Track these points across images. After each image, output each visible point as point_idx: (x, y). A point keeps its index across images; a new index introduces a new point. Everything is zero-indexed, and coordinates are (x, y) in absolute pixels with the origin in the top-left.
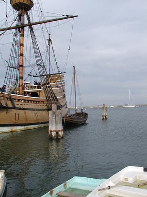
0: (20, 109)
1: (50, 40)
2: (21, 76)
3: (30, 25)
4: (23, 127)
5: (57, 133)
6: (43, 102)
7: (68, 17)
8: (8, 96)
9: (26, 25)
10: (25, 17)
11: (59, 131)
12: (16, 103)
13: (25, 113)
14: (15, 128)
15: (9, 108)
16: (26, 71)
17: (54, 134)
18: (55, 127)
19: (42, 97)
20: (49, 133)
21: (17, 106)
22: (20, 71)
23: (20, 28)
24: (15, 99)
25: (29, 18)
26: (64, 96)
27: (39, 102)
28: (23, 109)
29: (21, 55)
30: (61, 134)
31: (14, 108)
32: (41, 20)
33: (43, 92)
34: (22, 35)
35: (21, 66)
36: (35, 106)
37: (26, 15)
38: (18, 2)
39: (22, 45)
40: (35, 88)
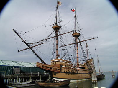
0: (80, 73)
1: (87, 46)
2: (78, 61)
3: (80, 42)
4: (81, 80)
6: (87, 71)
7: (94, 38)
9: (79, 42)
10: (78, 39)
12: (78, 71)
14: (78, 80)
15: (76, 73)
16: (80, 59)
17: (94, 81)
18: (94, 79)
19: (86, 69)
20: (92, 81)
21: (79, 73)
22: (78, 59)
23: (76, 43)
25: (79, 40)
26: (95, 68)
28: (81, 74)
29: (78, 53)
30: (97, 81)
31: (78, 73)
32: (84, 40)
33: (87, 67)
34: (77, 46)
35: (78, 57)
36: (85, 72)
38: (75, 35)
39: (77, 50)
40: (83, 65)
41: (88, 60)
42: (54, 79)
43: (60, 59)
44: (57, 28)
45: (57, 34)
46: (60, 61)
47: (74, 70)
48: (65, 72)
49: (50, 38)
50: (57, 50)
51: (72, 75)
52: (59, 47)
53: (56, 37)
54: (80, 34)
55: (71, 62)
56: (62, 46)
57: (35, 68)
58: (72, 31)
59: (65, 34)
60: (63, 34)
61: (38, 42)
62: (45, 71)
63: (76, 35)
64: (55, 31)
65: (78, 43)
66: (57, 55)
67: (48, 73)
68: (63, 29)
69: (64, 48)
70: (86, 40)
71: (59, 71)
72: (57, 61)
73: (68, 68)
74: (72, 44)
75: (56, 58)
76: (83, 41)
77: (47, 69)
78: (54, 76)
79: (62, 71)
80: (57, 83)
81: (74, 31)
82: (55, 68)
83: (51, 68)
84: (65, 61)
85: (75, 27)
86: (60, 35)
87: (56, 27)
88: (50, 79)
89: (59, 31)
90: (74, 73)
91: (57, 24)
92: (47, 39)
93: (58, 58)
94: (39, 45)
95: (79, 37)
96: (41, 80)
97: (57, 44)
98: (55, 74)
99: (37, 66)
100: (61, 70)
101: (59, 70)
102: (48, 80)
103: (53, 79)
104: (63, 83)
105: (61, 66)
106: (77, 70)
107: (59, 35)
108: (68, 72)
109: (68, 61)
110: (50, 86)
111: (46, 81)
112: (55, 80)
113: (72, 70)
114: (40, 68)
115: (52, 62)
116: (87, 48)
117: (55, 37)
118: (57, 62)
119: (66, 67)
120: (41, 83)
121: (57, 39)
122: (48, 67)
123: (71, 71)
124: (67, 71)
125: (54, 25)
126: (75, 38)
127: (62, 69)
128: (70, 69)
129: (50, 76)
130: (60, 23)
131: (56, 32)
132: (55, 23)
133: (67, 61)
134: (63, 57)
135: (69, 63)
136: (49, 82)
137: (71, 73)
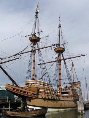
0: (62, 100)
1: (73, 65)
2: (60, 84)
3: (64, 60)
4: (63, 109)
5: (82, 111)
6: (72, 97)
7: (82, 55)
8: (56, 94)
10: (61, 56)
11: (83, 110)
12: (60, 98)
13: (64, 102)
14: (60, 109)
15: (58, 100)
16: (63, 81)
17: (80, 111)
18: (80, 108)
19: (71, 94)
20: (78, 111)
21: (61, 99)
22: (60, 82)
23: (59, 61)
24: (59, 96)
25: (63, 56)
26: (81, 93)
27: (70, 97)
28: (63, 101)
29: (60, 74)
30: (83, 111)
31: (60, 100)
33: (71, 92)
34: (60, 65)
35: (60, 79)
36: (68, 99)
37: (61, 55)
38: (58, 50)
39: (60, 69)
40: (67, 90)
41: (74, 83)
42: (28, 106)
43: (37, 81)
44: (35, 40)
45: (35, 48)
46: (37, 83)
47: (55, 95)
48: (42, 98)
49: (26, 52)
50: (34, 68)
51: (52, 102)
52: (36, 64)
53: (34, 51)
54: (64, 49)
55: (51, 85)
56: (41, 64)
57: (4, 91)
58: (55, 45)
59: (45, 48)
60: (43, 48)
61: (9, 57)
62: (16, 96)
63: (60, 51)
64: (32, 44)
65: (62, 61)
66: (34, 75)
67: (20, 99)
68: (42, 42)
69: (42, 66)
70: (71, 57)
71: (35, 96)
72: (34, 83)
73: (48, 93)
74: (54, 62)
75: (32, 79)
76: (69, 59)
77: (19, 93)
78: (28, 102)
79: (40, 96)
80: (30, 112)
81: (57, 45)
82: (30, 93)
83: (25, 92)
84: (43, 83)
85: (58, 40)
86: (39, 49)
87: (34, 38)
88: (22, 106)
89: (37, 44)
90: (54, 100)
91: (36, 35)
92: (21, 54)
93: (34, 79)
94: (10, 61)
95: (63, 53)
96: (10, 108)
97: (34, 61)
98: (30, 101)
99: (6, 88)
100: (38, 94)
101: (35, 94)
102: (20, 108)
103: (26, 106)
104: (38, 112)
105: (38, 90)
106: (58, 96)
107: (37, 50)
108: (47, 98)
109: (48, 84)
110: (21, 115)
111: (17, 109)
112: (30, 109)
113: (52, 95)
114: (9, 92)
115: (26, 84)
116: (72, 67)
117: (31, 51)
118: (33, 85)
119: (44, 91)
120: (9, 112)
121: (34, 55)
122: (21, 91)
123: (50, 97)
124: (45, 97)
125: (31, 35)
126: (57, 54)
127: (40, 94)
128: (50, 95)
129: (22, 103)
130: (39, 34)
131: (34, 45)
132: (33, 33)
133: (46, 83)
134: (41, 79)
135: (48, 86)
136: (20, 110)
137: (51, 100)
